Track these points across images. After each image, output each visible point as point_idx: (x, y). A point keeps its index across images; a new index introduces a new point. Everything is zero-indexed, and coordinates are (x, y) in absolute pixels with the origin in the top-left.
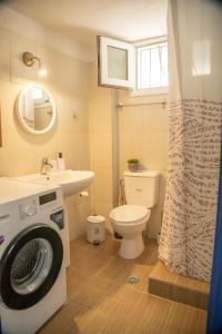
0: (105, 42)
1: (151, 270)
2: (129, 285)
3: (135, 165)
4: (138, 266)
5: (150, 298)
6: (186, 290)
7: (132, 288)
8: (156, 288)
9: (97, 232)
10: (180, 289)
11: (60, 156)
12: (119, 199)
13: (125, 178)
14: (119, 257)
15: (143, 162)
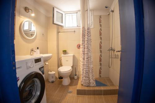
0: (56, 10)
1: (77, 87)
2: (69, 94)
3: (65, 52)
4: (70, 87)
5: (78, 96)
6: (90, 90)
7: (70, 95)
8: (80, 92)
9: (53, 77)
10: (88, 91)
11: (38, 48)
12: (60, 65)
13: (62, 57)
14: (62, 85)
15: (68, 51)
